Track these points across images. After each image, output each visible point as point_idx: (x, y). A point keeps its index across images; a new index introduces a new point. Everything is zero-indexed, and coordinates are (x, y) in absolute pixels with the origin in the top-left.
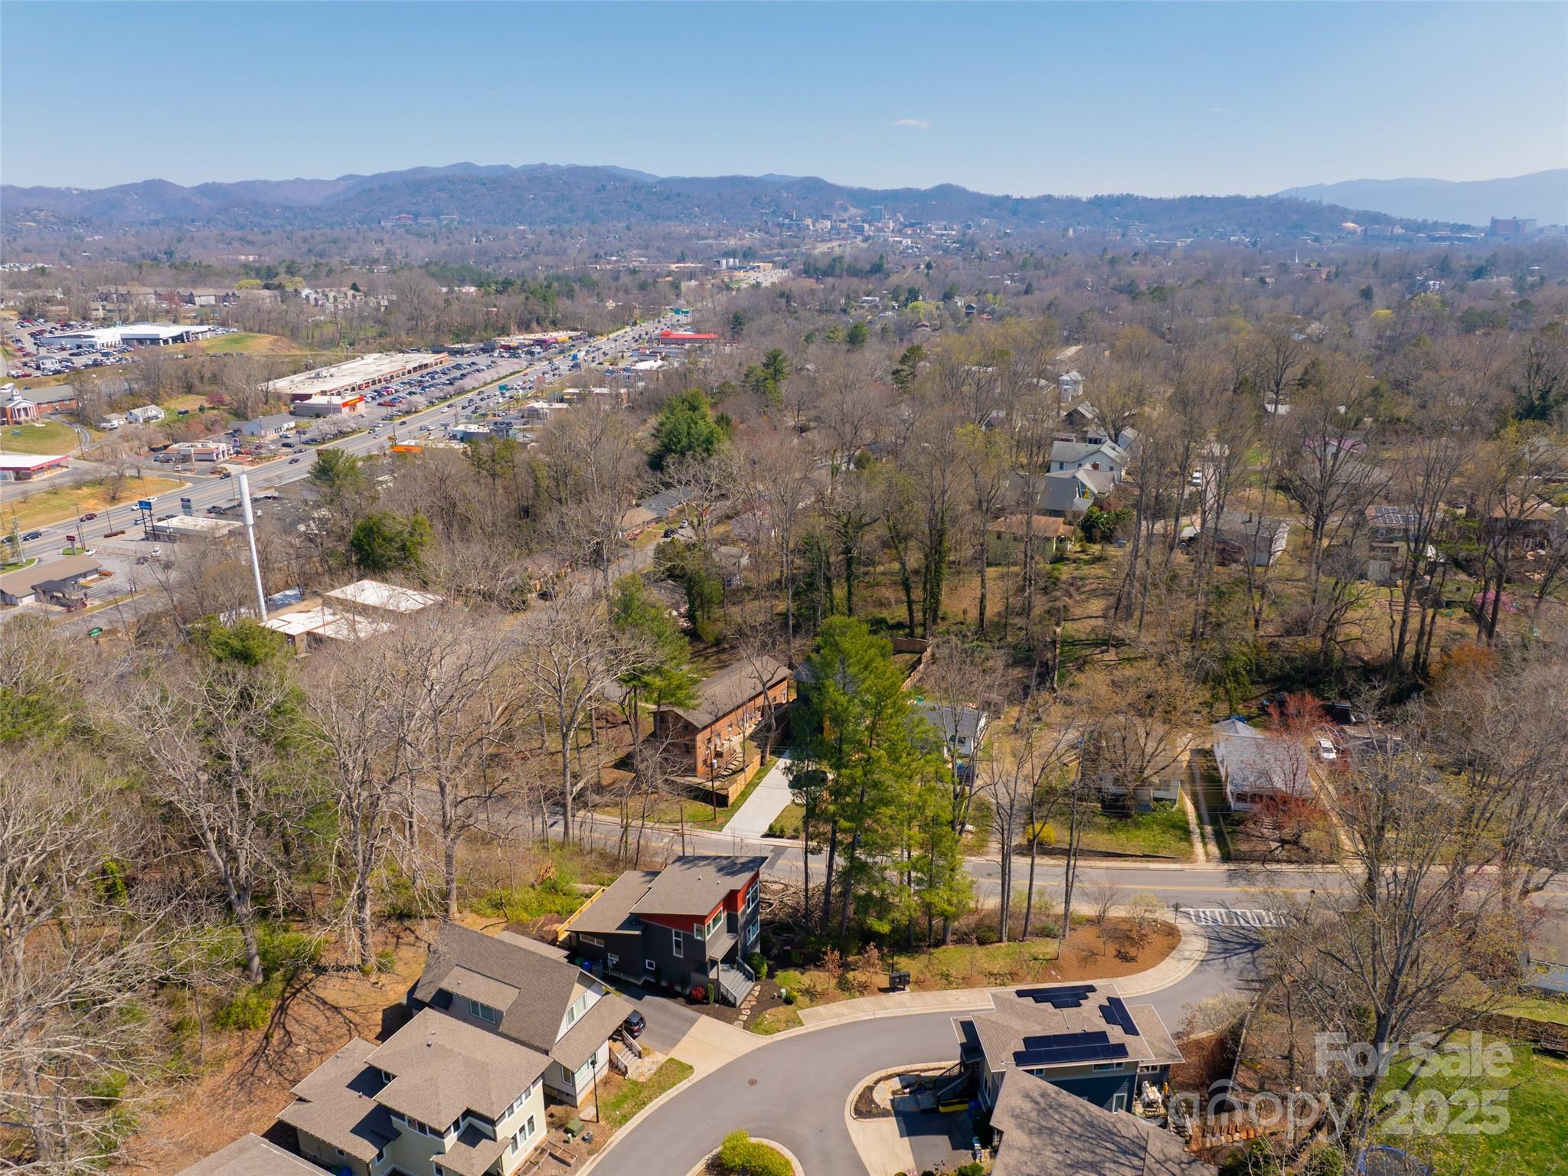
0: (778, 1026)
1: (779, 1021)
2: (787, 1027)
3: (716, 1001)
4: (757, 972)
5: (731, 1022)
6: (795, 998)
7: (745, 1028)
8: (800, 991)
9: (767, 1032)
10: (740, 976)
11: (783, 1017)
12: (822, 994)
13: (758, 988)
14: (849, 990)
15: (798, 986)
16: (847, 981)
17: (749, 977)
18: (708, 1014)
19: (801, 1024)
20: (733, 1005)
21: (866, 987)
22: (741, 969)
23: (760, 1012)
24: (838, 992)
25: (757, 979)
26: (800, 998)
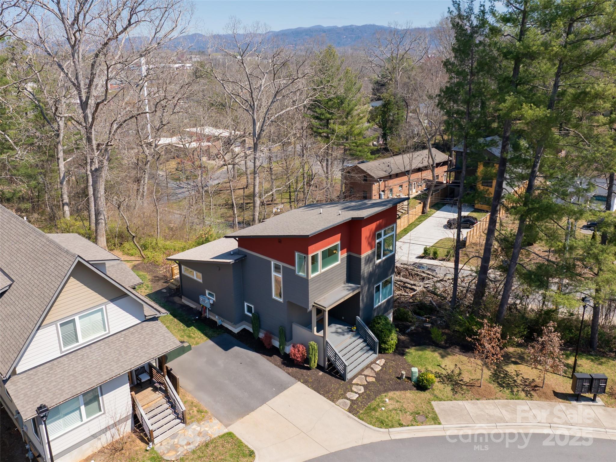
0: (401, 417)
1: (403, 410)
2: (415, 422)
3: (319, 367)
4: (382, 341)
5: (333, 399)
6: (431, 382)
7: (351, 410)
8: (438, 375)
9: (382, 423)
10: (359, 343)
11: (410, 407)
12: (471, 385)
13: (382, 362)
14: (508, 386)
15: (438, 369)
16: (506, 374)
17: (371, 347)
18: (305, 382)
19: (436, 420)
20: (342, 377)
21: (535, 388)
22: (360, 334)
23: (378, 393)
24: (494, 386)
25: (382, 351)
26: (437, 385)
